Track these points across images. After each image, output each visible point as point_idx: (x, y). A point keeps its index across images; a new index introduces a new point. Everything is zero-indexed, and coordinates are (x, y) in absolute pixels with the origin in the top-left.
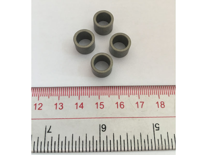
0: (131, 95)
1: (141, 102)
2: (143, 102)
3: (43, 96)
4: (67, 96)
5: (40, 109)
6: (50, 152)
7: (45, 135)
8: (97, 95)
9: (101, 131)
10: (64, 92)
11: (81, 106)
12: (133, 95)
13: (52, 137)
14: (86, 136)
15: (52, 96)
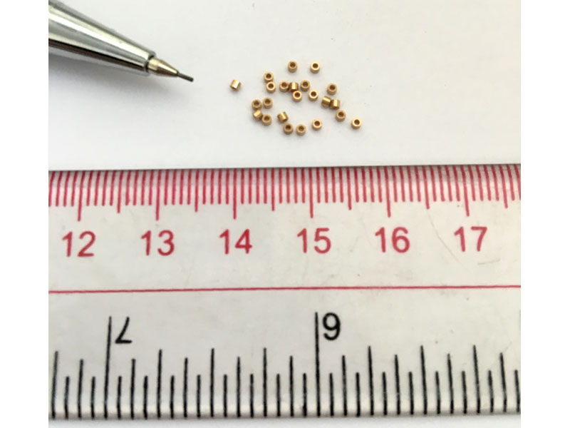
0: (435, 199)
1: (474, 228)
3: (96, 203)
4: (189, 203)
5: (87, 252)
6: (126, 418)
7: (108, 351)
8: (304, 201)
9: (322, 338)
10: (178, 188)
11: (243, 242)
12: (443, 199)
13: (134, 361)
15: (131, 203)
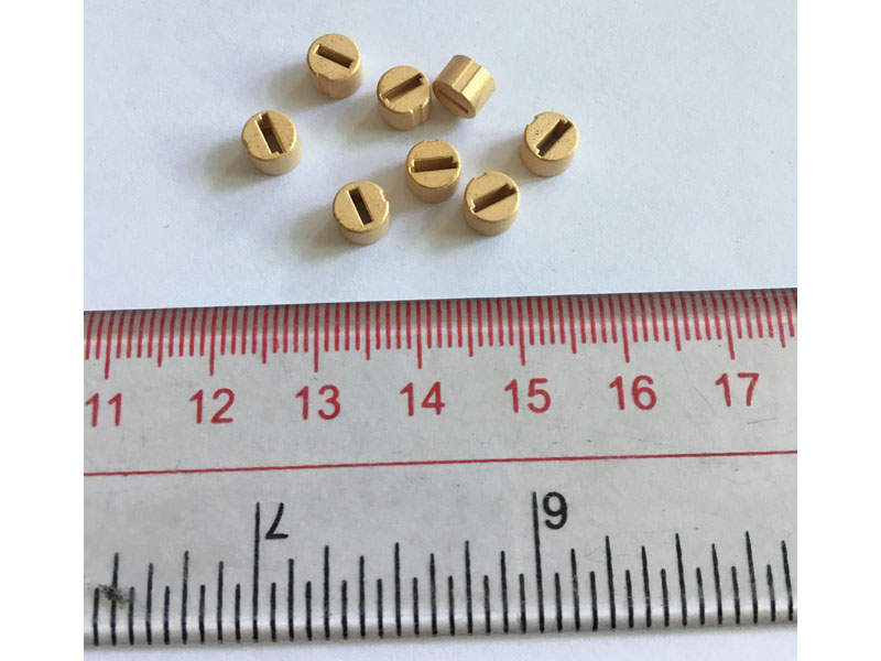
0: (688, 338)
2: (755, 377)
3: (233, 351)
4: (358, 348)
6: (283, 640)
7: (257, 550)
8: (512, 343)
10: (342, 328)
11: (432, 400)
12: (699, 338)
13: (291, 562)
14: (467, 555)
15: (281, 350)
